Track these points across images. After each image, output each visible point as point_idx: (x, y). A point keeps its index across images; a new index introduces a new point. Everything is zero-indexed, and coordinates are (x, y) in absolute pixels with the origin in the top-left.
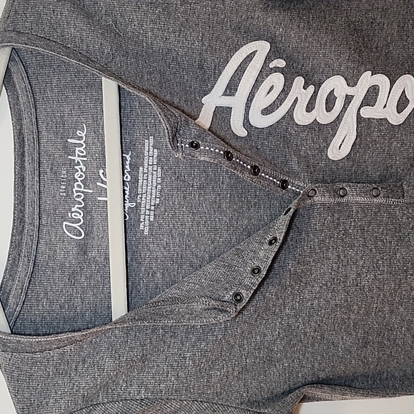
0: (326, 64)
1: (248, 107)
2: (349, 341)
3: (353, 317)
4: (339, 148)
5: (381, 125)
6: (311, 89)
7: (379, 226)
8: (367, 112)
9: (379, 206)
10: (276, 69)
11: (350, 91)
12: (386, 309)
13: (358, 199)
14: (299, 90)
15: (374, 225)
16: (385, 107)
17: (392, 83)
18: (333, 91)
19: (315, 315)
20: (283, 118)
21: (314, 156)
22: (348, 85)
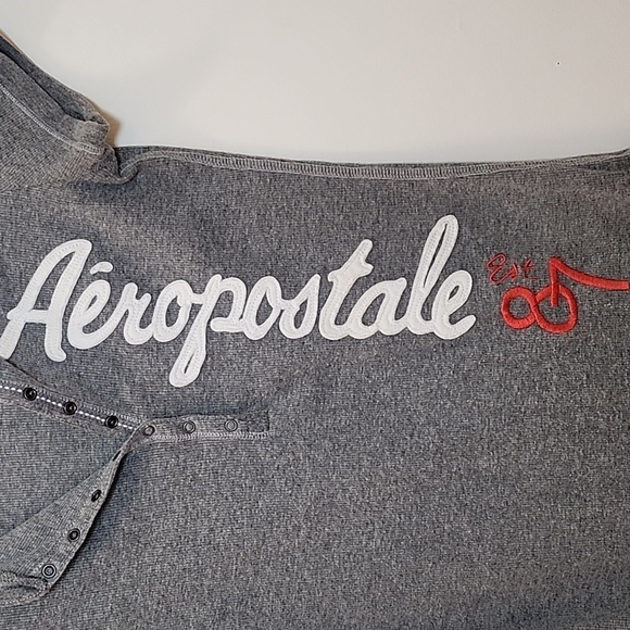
0: (164, 266)
1: (65, 323)
2: (203, 612)
3: (206, 582)
4: (184, 372)
5: (237, 340)
6: (147, 298)
7: (236, 467)
8: (219, 325)
9: (236, 443)
10: (100, 276)
11: (197, 299)
12: (250, 570)
13: (209, 434)
14: (131, 301)
15: (230, 467)
16: (242, 317)
17: (249, 288)
18: (176, 299)
19: (157, 583)
20: (111, 336)
21: (152, 382)
22: (194, 292)
